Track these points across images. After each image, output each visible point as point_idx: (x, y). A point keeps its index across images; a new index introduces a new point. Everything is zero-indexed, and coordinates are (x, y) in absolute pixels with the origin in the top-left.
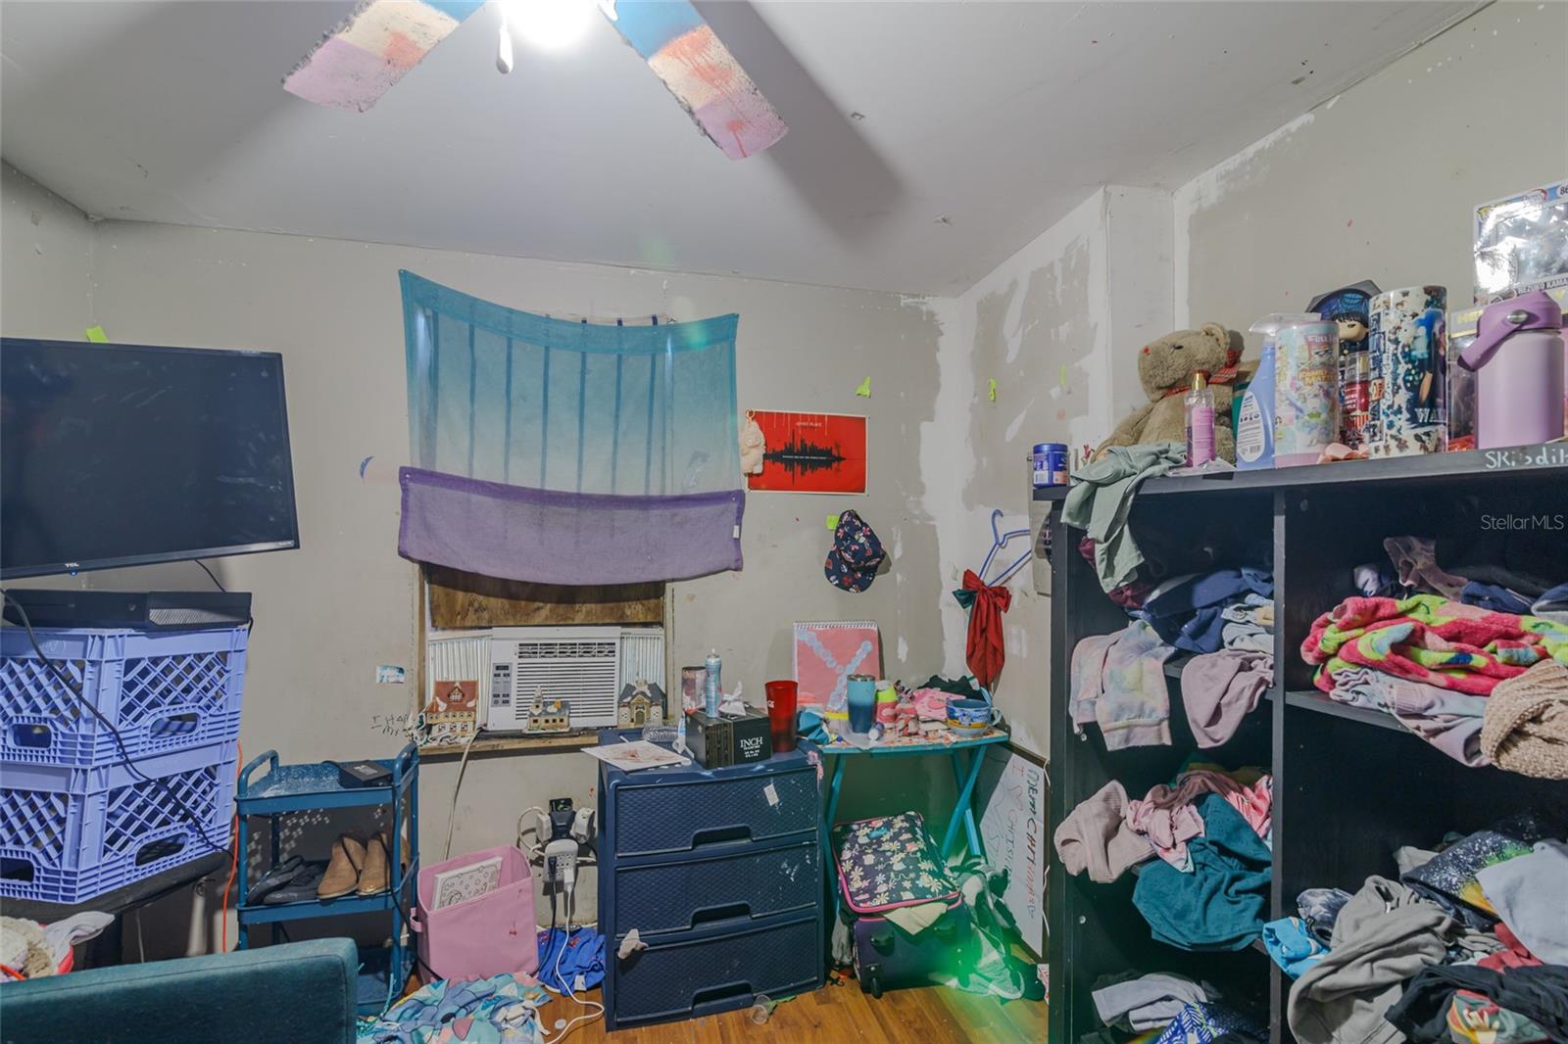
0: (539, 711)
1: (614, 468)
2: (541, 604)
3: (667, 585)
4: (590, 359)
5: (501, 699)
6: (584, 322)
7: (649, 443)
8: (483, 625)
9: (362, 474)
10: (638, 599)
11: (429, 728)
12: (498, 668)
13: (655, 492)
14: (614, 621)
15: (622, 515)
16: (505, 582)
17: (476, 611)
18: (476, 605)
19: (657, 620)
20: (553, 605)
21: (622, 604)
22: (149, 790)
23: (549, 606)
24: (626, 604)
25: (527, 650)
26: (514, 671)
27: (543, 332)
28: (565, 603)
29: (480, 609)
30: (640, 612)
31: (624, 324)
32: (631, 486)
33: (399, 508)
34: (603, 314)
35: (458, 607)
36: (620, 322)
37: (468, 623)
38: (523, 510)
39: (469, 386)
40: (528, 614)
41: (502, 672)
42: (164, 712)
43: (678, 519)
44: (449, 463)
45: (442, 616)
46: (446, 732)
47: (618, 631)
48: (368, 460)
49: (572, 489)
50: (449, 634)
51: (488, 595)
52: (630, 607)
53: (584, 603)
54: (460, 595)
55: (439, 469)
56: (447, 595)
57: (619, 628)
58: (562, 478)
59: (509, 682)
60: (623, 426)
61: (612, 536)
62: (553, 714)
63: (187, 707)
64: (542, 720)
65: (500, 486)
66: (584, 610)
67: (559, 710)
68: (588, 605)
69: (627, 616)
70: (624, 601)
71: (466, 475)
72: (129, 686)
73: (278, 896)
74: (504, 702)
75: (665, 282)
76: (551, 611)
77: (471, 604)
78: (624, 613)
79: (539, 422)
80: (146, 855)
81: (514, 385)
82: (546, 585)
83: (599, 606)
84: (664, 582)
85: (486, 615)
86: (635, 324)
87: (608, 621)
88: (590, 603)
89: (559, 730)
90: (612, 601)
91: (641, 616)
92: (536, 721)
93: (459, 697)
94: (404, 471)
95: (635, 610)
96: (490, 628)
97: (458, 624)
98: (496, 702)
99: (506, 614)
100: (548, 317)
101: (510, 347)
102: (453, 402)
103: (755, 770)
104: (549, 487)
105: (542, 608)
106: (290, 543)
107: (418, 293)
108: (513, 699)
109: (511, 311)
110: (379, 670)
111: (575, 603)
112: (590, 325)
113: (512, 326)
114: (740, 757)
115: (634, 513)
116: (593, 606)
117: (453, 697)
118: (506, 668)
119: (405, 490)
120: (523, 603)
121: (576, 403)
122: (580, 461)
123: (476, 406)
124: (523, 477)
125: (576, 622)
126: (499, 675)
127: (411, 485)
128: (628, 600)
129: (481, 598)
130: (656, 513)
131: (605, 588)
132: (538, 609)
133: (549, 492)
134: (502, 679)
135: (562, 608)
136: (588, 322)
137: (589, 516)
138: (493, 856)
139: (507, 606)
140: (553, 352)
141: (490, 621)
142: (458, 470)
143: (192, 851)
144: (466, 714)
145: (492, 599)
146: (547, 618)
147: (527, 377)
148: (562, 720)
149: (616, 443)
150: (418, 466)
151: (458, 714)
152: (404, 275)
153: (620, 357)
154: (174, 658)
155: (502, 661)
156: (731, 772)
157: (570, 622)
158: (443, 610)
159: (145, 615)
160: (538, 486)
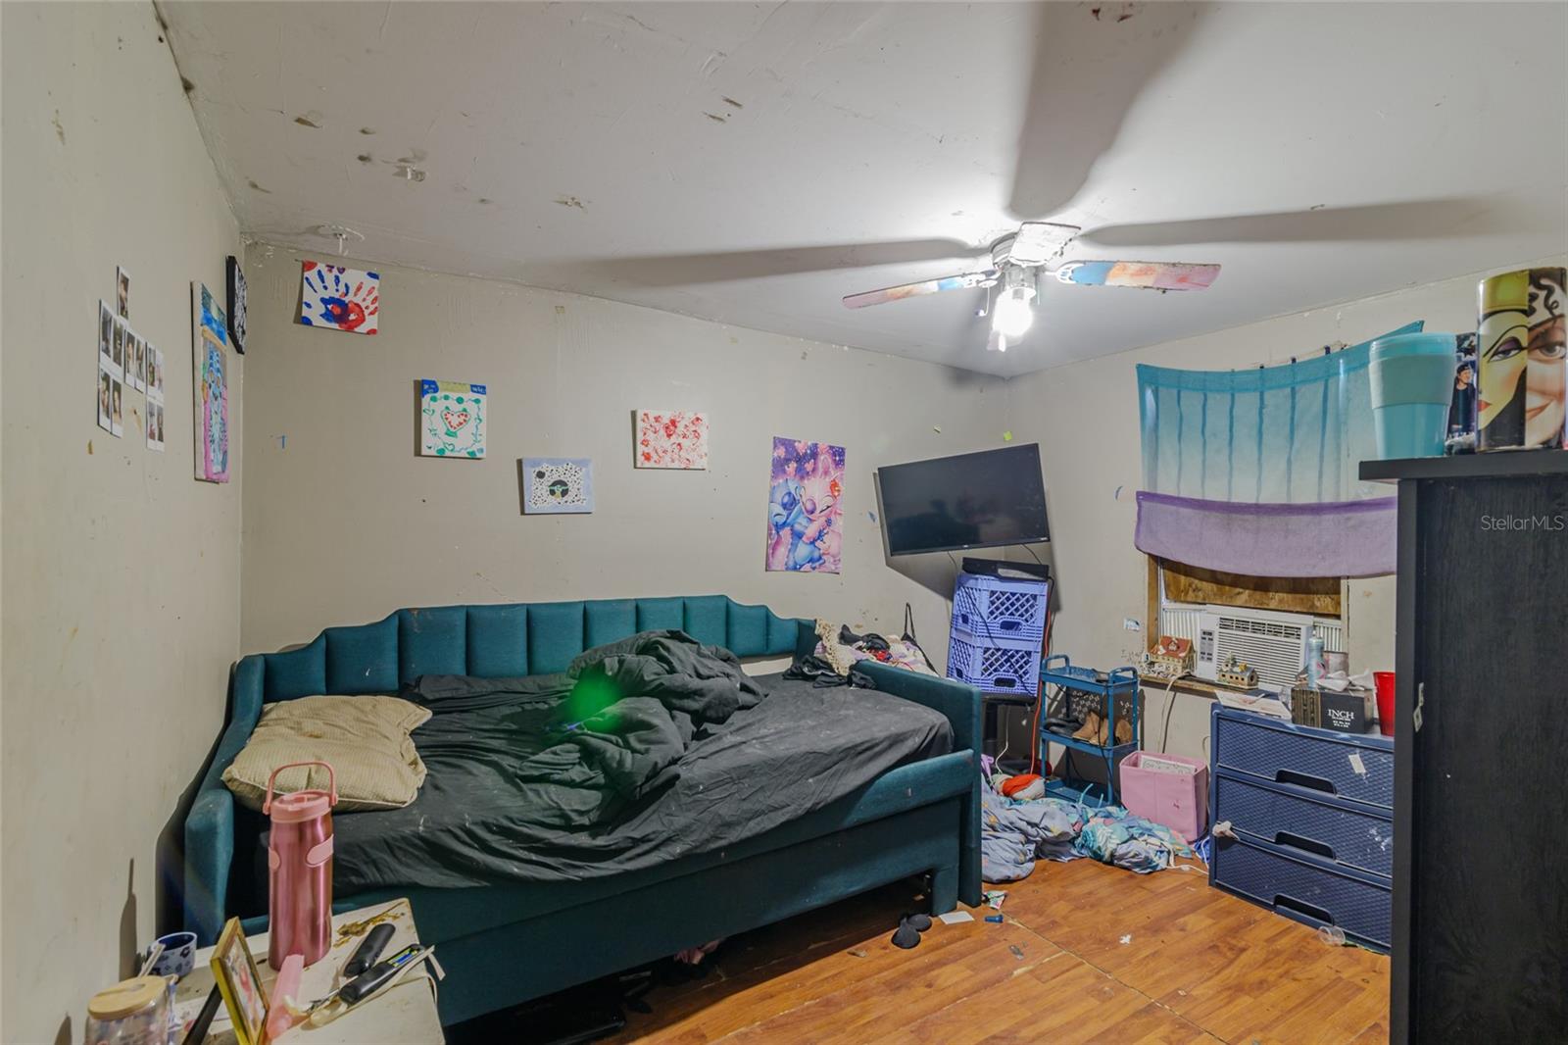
0: (1228, 669)
1: (1289, 481)
2: (1241, 590)
3: (1342, 581)
4: (1267, 396)
5: (1206, 656)
6: (1262, 367)
7: (1322, 457)
8: (1200, 601)
9: (1117, 497)
10: (1327, 593)
11: (1152, 663)
12: (1204, 633)
13: (1327, 499)
14: (1305, 611)
15: (1295, 520)
16: (1213, 572)
17: (1194, 591)
18: (1194, 586)
19: (1337, 613)
20: (1251, 592)
21: (1312, 596)
22: (1000, 653)
23: (1247, 592)
24: (1316, 597)
25: (1225, 623)
26: (1216, 637)
27: (1230, 383)
28: (1261, 590)
29: (1196, 590)
30: (1330, 605)
31: (1297, 361)
32: (1306, 496)
33: (1135, 518)
34: (1278, 358)
35: (1182, 588)
36: (1294, 360)
37: (1189, 599)
38: (1215, 517)
39: (1177, 432)
40: (1231, 597)
41: (1207, 637)
42: (1007, 618)
43: (1351, 523)
44: (1166, 488)
45: (1173, 593)
46: (1163, 669)
47: (1310, 620)
48: (1120, 488)
49: (1252, 501)
50: (1179, 605)
51: (1201, 579)
52: (1319, 599)
53: (1277, 592)
54: (1182, 578)
55: (1160, 491)
56: (1175, 577)
57: (1312, 617)
58: (1244, 494)
59: (1212, 645)
60: (1296, 445)
61: (1286, 537)
62: (1237, 673)
63: (1016, 619)
64: (1228, 676)
65: (1198, 501)
66: (1276, 598)
67: (1242, 672)
68: (1281, 594)
69: (1317, 607)
70: (1314, 594)
71: (1176, 495)
72: (993, 603)
73: (1054, 728)
74: (1208, 659)
75: (1339, 314)
76: (1249, 596)
77: (1190, 585)
78: (1313, 603)
79: (1226, 451)
80: (999, 682)
81: (1208, 425)
82: (1243, 576)
83: (1290, 596)
84: (1338, 579)
85: (1200, 594)
86: (1307, 358)
87: (1299, 610)
88: (1283, 592)
89: (1240, 686)
90: (1302, 593)
91: (1330, 608)
92: (1224, 676)
93: (1175, 648)
94: (1139, 494)
95: (1323, 602)
96: (1205, 604)
97: (1182, 599)
98: (1203, 658)
99: (1215, 595)
100: (1233, 371)
101: (1206, 400)
102: (1168, 448)
103: (1338, 737)
104: (1235, 500)
105: (1242, 593)
106: (1045, 539)
107: (1149, 376)
108: (1215, 657)
109: (1206, 373)
110: (1125, 620)
111: (1269, 591)
112: (1267, 369)
113: (1206, 383)
114: (1327, 722)
115: (1306, 518)
116: (1285, 595)
117: (1170, 648)
118: (1210, 634)
119: (1140, 506)
120: (1227, 588)
121: (1255, 432)
122: (1260, 478)
123: (1182, 446)
124: (1215, 493)
125: (1271, 607)
126: (1204, 638)
127: (1144, 503)
128: (1317, 593)
129: (1196, 581)
130: (1328, 519)
131: (1295, 580)
132: (1239, 593)
133: (1233, 503)
134: (1207, 641)
135: (1258, 595)
136: (1266, 367)
137: (1266, 521)
138: (1191, 764)
139: (1215, 589)
140: (1236, 395)
141: (1204, 599)
142: (1171, 491)
143: (1017, 689)
144: (1176, 660)
145: (1204, 583)
146: (1246, 601)
147: (1218, 420)
148: (1243, 679)
149: (1289, 461)
150: (1147, 490)
151: (1171, 659)
152: (1140, 367)
153: (1293, 389)
154: (1011, 593)
155: (1207, 629)
156: (1315, 732)
157: (1266, 607)
158: (1172, 588)
159: (996, 571)
160: (1225, 500)
